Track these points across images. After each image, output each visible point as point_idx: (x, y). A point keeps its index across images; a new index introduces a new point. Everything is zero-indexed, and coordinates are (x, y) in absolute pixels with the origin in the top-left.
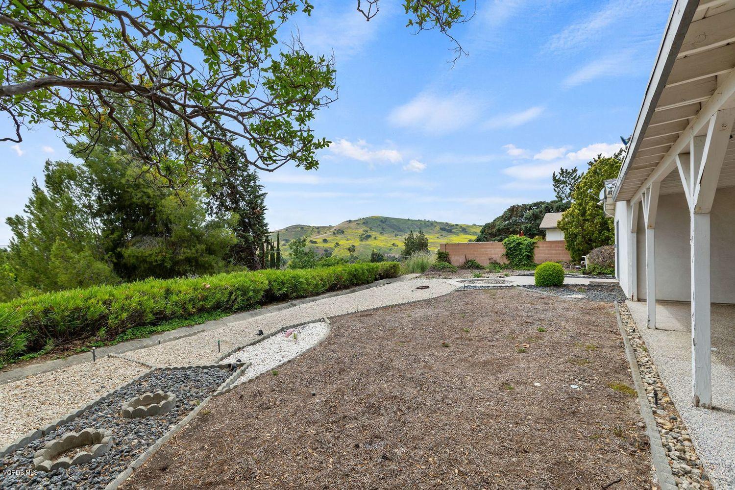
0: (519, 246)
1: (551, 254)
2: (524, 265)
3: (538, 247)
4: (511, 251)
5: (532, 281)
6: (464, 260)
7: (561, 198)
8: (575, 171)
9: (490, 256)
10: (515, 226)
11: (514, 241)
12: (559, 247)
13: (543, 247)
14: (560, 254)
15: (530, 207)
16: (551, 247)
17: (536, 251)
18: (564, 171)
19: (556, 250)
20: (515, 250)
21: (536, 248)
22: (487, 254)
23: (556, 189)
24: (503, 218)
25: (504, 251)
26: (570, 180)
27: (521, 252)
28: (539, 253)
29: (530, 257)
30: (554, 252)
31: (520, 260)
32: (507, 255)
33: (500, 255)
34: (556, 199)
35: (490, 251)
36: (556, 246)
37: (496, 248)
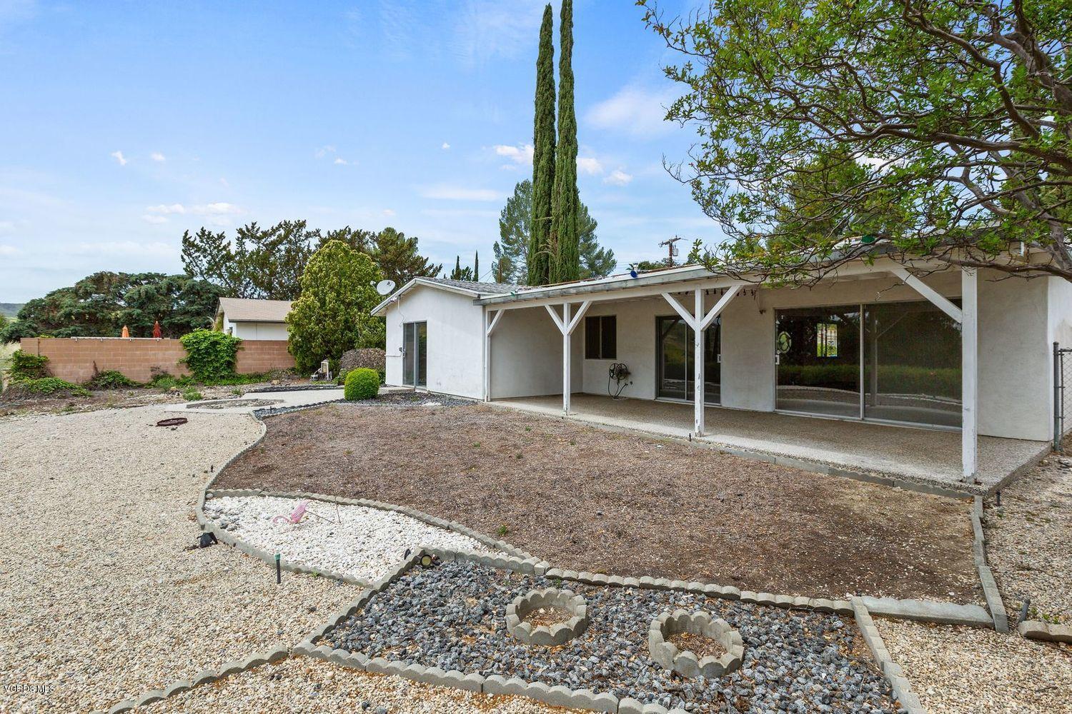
0: (214, 347)
1: (263, 359)
2: (223, 377)
3: (243, 349)
4: (199, 355)
5: (340, 394)
6: (92, 372)
7: (192, 273)
8: (221, 237)
9: (152, 364)
10: (105, 311)
11: (205, 338)
12: (273, 349)
13: (250, 349)
14: (274, 359)
15: (136, 281)
16: (262, 349)
17: (240, 355)
18: (206, 233)
19: (269, 354)
20: (206, 353)
21: (240, 351)
22: (147, 360)
23: (185, 257)
24: (79, 291)
25: (184, 355)
26: (212, 248)
27: (216, 356)
28: (244, 358)
29: (230, 365)
30: (267, 357)
31: (216, 369)
32: (188, 362)
33: (175, 363)
34: (184, 273)
35: (155, 354)
36: (270, 349)
37: (167, 349)
